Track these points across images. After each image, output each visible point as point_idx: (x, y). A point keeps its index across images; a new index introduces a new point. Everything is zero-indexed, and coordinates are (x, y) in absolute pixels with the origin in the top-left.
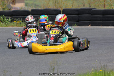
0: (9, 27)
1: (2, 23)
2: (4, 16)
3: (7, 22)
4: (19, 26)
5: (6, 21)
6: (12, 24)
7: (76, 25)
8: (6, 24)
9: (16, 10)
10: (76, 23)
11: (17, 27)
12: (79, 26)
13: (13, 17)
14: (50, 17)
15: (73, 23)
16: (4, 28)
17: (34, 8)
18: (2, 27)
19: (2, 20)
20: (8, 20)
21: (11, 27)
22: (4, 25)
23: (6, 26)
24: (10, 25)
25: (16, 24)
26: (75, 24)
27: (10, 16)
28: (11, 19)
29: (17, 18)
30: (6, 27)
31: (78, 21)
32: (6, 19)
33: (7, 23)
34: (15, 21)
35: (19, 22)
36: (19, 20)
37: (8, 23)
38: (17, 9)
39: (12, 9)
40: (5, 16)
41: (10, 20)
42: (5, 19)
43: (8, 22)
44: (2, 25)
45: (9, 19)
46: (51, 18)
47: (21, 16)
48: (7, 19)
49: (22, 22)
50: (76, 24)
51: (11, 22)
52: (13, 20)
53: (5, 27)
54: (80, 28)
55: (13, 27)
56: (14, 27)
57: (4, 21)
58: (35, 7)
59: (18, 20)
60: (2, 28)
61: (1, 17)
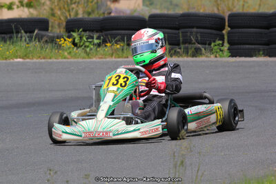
0: (94, 59)
1: (78, 48)
2: (81, 30)
3: (88, 46)
4: (119, 58)
5: (87, 44)
6: (101, 52)
7: (263, 54)
8: (86, 52)
9: (122, 15)
10: (264, 50)
11: (113, 59)
12: (270, 56)
13: (103, 34)
14: (197, 33)
15: (254, 49)
16: (80, 60)
17: (165, 12)
18: (76, 58)
19: (77, 41)
20: (90, 42)
21: (98, 60)
22: (83, 54)
23: (85, 55)
24: (96, 54)
25: (110, 52)
26: (259, 51)
27: (97, 32)
29: (114, 36)
30: (85, 58)
31: (268, 45)
32: (87, 39)
33: (88, 50)
34: (108, 44)
35: (118, 46)
36: (119, 41)
37: (91, 49)
38: (123, 13)
39: (110, 13)
40: (84, 31)
41: (96, 41)
42: (84, 39)
43: (92, 47)
44: (76, 54)
45: (93, 38)
46: (199, 36)
48: (89, 40)
49: (125, 47)
50: (261, 53)
51: (99, 45)
52: (105, 41)
53: (83, 58)
54: (271, 62)
55: (104, 60)
56: (105, 58)
57: (81, 44)
58: (168, 9)
59: (116, 42)
60: (76, 60)
61: (75, 34)
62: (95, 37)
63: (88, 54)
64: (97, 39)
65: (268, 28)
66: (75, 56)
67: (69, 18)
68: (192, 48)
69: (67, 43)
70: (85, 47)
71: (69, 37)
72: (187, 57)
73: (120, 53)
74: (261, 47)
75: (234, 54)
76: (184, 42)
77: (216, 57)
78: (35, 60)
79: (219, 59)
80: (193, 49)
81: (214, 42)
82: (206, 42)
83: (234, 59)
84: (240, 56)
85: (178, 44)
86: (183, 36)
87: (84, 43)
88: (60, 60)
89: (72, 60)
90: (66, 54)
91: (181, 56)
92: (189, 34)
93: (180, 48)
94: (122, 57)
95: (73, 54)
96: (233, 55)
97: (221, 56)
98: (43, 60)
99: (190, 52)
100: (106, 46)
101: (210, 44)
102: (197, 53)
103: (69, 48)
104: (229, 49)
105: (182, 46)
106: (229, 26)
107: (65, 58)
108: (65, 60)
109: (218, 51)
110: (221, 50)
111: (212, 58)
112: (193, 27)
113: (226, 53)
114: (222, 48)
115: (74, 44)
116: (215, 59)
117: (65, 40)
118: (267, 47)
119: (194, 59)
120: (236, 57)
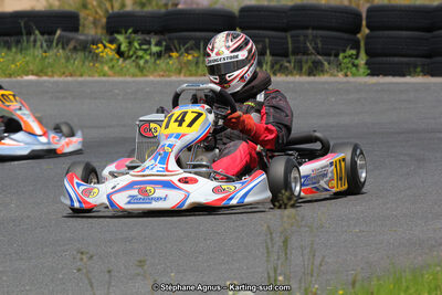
0: (151, 78)
1: (125, 59)
2: (130, 31)
3: (141, 57)
4: (191, 75)
5: (140, 53)
6: (163, 66)
7: (422, 71)
8: (138, 66)
10: (423, 65)
11: (182, 78)
12: (432, 75)
13: (166, 37)
14: (316, 37)
15: (408, 64)
16: (129, 79)
19: (123, 48)
20: (145, 50)
21: (158, 79)
22: (133, 70)
23: (136, 70)
24: (155, 70)
25: (177, 65)
26: (415, 67)
27: (156, 34)
28: (158, 44)
29: (183, 41)
30: (137, 76)
31: (429, 56)
32: (140, 45)
33: (142, 62)
34: (174, 54)
35: (190, 57)
36: (192, 49)
37: (146, 62)
40: (135, 32)
41: (155, 49)
42: (136, 45)
43: (148, 57)
44: (121, 69)
45: (149, 43)
46: (319, 41)
47: (198, 34)
48: (144, 47)
49: (202, 59)
50: (419, 70)
51: (159, 55)
52: (168, 49)
53: (134, 76)
54: (435, 84)
55: (167, 79)
56: (169, 76)
57: (131, 53)
59: (187, 51)
60: (121, 79)
61: (121, 38)
62: (153, 41)
63: (141, 69)
64: (156, 45)
65: (429, 29)
66: (121, 73)
67: (110, 11)
68: (307, 61)
69: (108, 52)
70: (137, 57)
71: (111, 42)
72: (301, 75)
73: (193, 68)
74: (419, 60)
75: (375, 71)
76: (296, 53)
77: (346, 75)
78: (56, 78)
79: (350, 79)
80: (310, 64)
81: (344, 51)
82: (330, 51)
83: (375, 79)
84: (386, 75)
85: (285, 55)
86: (293, 42)
87: (135, 53)
88: (96, 78)
89: (116, 79)
90: (106, 68)
91: (291, 73)
92: (302, 38)
93: (289, 62)
94: (196, 75)
95: (118, 69)
96: (373, 73)
97: (354, 75)
98: (69, 79)
99: (305, 68)
100: (170, 56)
101: (337, 55)
102: (315, 69)
103: (112, 60)
104: (366, 64)
105: (292, 58)
106: (368, 27)
107: (104, 75)
108: (104, 79)
109: (350, 65)
110: (354, 65)
111: (340, 77)
112: (307, 28)
113: (363, 69)
114: (356, 62)
115: (120, 53)
116: (345, 79)
117: (105, 47)
118: (428, 60)
119: (312, 79)
120: (378, 75)
